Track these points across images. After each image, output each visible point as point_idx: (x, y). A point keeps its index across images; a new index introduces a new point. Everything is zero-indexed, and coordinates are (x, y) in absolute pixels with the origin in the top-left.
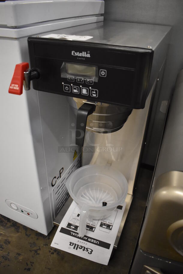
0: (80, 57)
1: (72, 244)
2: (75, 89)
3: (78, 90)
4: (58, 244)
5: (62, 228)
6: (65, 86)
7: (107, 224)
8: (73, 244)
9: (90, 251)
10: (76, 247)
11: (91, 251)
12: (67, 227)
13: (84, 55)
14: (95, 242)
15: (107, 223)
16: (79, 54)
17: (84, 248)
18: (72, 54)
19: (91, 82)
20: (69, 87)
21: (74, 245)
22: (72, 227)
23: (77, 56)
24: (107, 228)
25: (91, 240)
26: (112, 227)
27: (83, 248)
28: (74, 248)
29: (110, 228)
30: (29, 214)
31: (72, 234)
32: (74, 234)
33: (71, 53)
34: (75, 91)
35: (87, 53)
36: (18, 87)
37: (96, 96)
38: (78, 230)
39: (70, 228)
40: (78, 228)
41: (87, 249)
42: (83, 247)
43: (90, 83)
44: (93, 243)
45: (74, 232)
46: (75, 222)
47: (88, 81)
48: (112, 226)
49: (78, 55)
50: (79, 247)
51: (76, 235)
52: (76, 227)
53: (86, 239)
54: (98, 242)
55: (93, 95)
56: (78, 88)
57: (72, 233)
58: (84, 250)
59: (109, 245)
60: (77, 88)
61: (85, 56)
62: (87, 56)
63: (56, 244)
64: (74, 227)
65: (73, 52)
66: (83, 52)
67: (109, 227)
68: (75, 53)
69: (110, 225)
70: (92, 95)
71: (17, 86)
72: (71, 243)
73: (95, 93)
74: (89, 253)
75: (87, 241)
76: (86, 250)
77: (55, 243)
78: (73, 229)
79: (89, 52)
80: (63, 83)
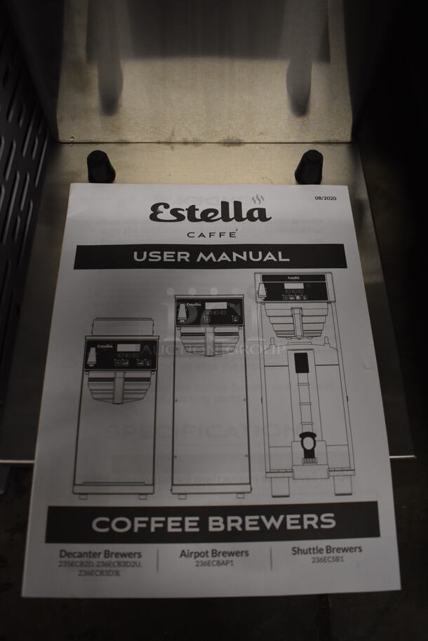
12: (322, 277)
22: (300, 286)
24: (115, 343)
25: (176, 257)
26: (86, 357)
28: (238, 205)
29: (98, 350)
31: (280, 253)
32: (270, 256)
38: (259, 278)
39: (302, 278)
40: (263, 292)
41: (181, 218)
44: (162, 248)
45: (270, 264)
46: (297, 317)
48: (87, 367)
50: (219, 216)
51: (256, 256)
52: (275, 291)
53: (201, 255)
54: (140, 256)
57: (281, 259)
58: (192, 210)
64: (288, 286)
69: (98, 366)
74: (166, 206)
76: (185, 213)
78: (285, 278)
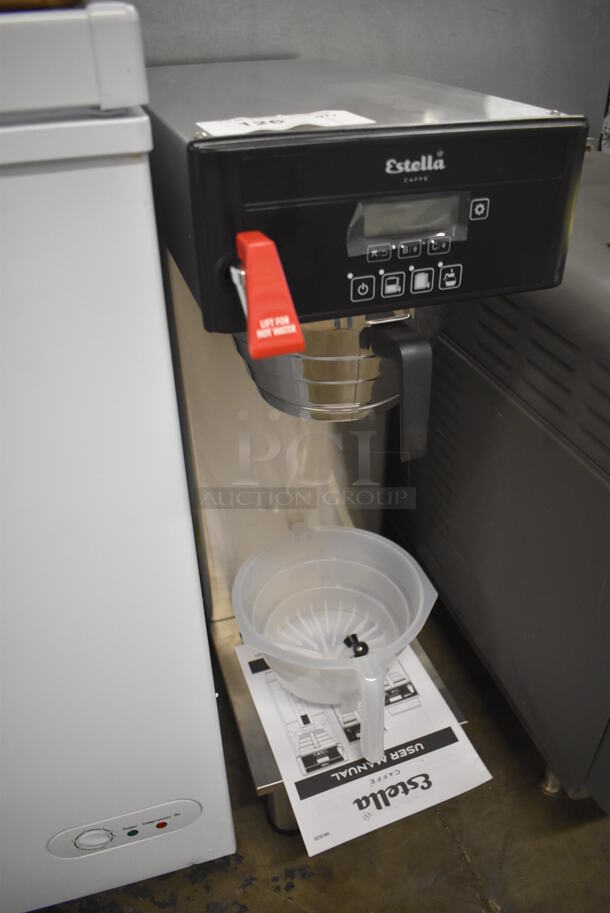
0: (412, 174)
1: (364, 803)
2: (392, 282)
3: (401, 284)
4: (326, 834)
5: (298, 785)
6: (357, 283)
7: (394, 689)
8: (366, 798)
9: (420, 781)
10: (381, 799)
11: (423, 779)
13: (427, 165)
14: (411, 750)
15: (393, 686)
16: (410, 166)
17: (402, 784)
18: (388, 170)
19: (444, 246)
20: (369, 282)
21: (371, 799)
23: (404, 174)
27: (400, 787)
30: (162, 825)
33: (385, 166)
34: (391, 289)
35: (435, 158)
36: (291, 321)
37: (457, 284)
42: (399, 784)
43: (441, 249)
47: (435, 246)
49: (407, 170)
55: (448, 284)
56: (401, 276)
59: (449, 730)
60: (398, 279)
61: (430, 168)
62: (436, 167)
63: (321, 837)
65: (389, 164)
66: (423, 158)
67: (404, 691)
68: (399, 166)
70: (443, 285)
71: (286, 319)
72: (358, 802)
73: (452, 275)
75: (390, 763)
77: (316, 839)
79: (440, 153)
80: (350, 276)
